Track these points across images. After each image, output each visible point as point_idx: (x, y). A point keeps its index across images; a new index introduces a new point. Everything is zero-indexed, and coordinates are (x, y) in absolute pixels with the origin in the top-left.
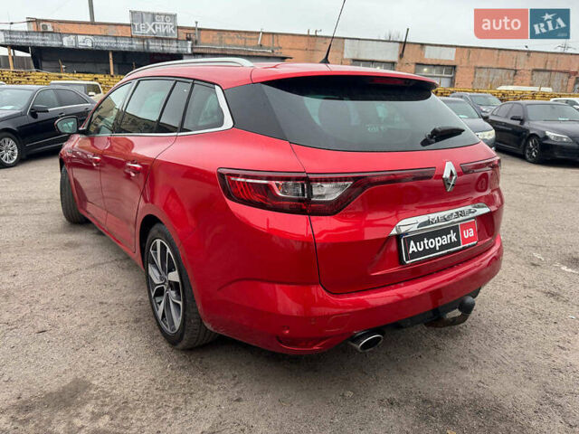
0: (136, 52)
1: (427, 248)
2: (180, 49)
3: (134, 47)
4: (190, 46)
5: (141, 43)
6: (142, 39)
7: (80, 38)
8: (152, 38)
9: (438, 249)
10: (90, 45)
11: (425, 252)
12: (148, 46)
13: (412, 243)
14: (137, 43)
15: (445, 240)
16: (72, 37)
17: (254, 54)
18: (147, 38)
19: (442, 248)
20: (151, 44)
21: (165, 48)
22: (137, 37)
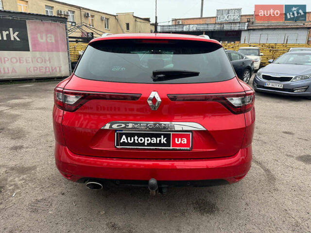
0: (216, 31)
1: (136, 142)
2: (240, 28)
3: (216, 28)
4: (246, 25)
5: (220, 26)
6: (221, 24)
7: (191, 26)
8: (226, 23)
9: (146, 144)
10: (195, 29)
11: (134, 144)
12: (223, 27)
13: (124, 137)
14: (218, 26)
15: (154, 140)
16: (188, 26)
17: (289, 27)
18: (223, 23)
19: (150, 144)
20: (225, 26)
21: (232, 28)
22: (218, 23)
